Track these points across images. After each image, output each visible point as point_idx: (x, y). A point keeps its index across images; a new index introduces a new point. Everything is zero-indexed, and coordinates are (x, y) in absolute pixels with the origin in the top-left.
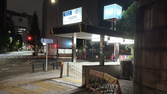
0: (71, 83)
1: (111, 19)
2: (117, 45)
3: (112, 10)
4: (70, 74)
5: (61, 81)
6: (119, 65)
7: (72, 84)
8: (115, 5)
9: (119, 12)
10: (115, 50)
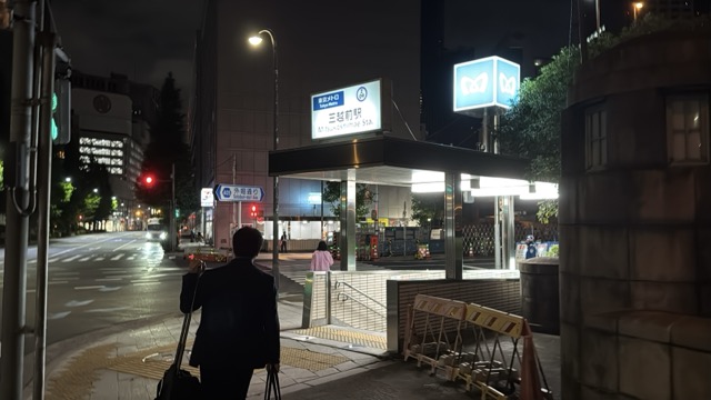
0: (346, 344)
1: (481, 111)
2: (506, 202)
3: (484, 76)
4: (337, 314)
5: (310, 338)
6: (518, 280)
7: (351, 347)
8: (495, 58)
9: (511, 84)
10: (500, 223)
